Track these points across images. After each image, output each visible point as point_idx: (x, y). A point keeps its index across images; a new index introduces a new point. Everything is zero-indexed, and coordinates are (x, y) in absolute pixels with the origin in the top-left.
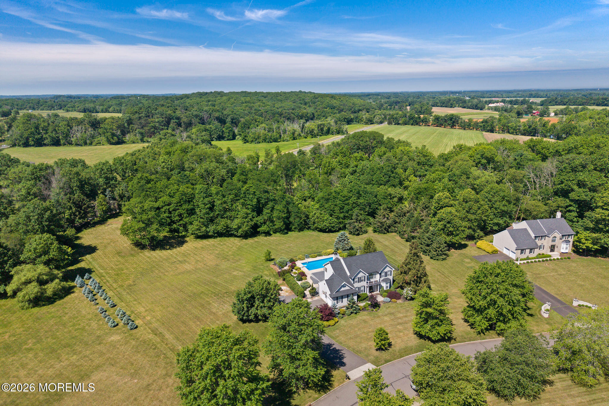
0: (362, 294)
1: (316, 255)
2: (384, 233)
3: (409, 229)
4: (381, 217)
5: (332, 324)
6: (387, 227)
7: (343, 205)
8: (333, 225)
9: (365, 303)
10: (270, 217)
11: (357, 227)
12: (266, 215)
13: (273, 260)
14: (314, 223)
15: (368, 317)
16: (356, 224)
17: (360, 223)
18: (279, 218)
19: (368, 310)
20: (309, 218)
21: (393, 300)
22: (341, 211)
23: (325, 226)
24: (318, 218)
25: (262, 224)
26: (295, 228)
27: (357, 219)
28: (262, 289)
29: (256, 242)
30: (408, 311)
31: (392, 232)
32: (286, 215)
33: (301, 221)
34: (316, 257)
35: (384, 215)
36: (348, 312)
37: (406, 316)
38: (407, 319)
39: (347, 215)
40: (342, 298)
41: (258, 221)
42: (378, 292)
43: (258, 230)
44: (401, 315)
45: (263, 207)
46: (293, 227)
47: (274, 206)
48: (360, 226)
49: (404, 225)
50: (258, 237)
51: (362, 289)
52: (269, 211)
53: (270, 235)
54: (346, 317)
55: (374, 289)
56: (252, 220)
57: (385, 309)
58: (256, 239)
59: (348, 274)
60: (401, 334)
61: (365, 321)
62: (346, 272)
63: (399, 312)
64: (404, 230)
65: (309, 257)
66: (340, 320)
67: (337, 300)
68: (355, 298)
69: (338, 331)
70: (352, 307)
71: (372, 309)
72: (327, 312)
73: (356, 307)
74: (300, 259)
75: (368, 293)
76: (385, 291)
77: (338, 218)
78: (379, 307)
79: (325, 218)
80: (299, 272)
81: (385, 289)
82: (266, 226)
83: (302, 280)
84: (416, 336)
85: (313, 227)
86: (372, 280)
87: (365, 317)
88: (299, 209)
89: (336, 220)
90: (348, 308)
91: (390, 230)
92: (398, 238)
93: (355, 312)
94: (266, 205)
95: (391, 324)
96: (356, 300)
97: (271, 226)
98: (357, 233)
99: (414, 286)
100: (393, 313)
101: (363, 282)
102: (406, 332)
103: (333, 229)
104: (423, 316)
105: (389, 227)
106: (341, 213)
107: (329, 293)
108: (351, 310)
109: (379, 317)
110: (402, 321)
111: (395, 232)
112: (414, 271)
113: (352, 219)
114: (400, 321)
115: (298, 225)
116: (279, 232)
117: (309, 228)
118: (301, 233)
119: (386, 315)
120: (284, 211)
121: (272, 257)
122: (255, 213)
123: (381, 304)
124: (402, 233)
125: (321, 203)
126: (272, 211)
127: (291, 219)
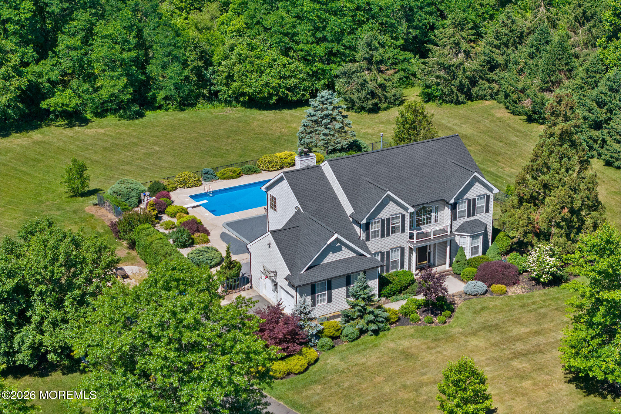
0: (396, 274)
1: (238, 169)
2: (458, 103)
3: (538, 81)
4: (447, 49)
5: (297, 369)
6: (466, 82)
7: (325, 15)
8: (291, 82)
9: (404, 302)
10: (80, 60)
11: (371, 86)
12: (66, 55)
13: (94, 192)
14: (230, 78)
15: (416, 342)
16: (367, 75)
17: (380, 71)
18: (111, 64)
19: (415, 321)
20: (211, 64)
21: (496, 287)
22: (319, 35)
23: (267, 84)
24: (241, 60)
25: (54, 84)
26: (166, 98)
27: (369, 60)
28: (55, 260)
29: (37, 143)
30: (544, 316)
31: (483, 98)
32: (134, 54)
33: (186, 72)
34: (239, 175)
35: (457, 44)
36: (350, 329)
37: (538, 333)
38: (542, 340)
39: (336, 47)
40: (330, 288)
41: (40, 75)
42: (447, 267)
43: (44, 105)
44: (524, 330)
45: (57, 28)
46: (161, 95)
47: (93, 24)
48: (380, 80)
49: (520, 72)
50: (45, 129)
51: (396, 256)
52: (76, 41)
53: (85, 122)
54: (343, 346)
55: (435, 256)
56: (20, 74)
57: (469, 315)
58: (36, 135)
59: (349, 210)
60: (527, 384)
61: (407, 355)
62: (339, 205)
63: (517, 322)
64: (520, 86)
65: (214, 178)
66: (324, 356)
67: (313, 293)
68: (374, 284)
69: (318, 388)
70: (363, 313)
71: (430, 316)
72: (281, 331)
73: (377, 311)
74: (185, 184)
75: (414, 271)
76: (469, 263)
77: (307, 59)
78: (453, 311)
79: (267, 60)
80: (184, 220)
81: (468, 256)
82: (68, 91)
83: (192, 244)
84: (572, 386)
85: (225, 93)
86: (425, 229)
87: (406, 343)
88: (178, 35)
89: (301, 66)
90: (348, 318)
91: (474, 90)
92: (502, 113)
93: (373, 327)
94: (66, 22)
95: (493, 359)
96: (376, 291)
97: (86, 92)
98: (369, 104)
99: (563, 240)
100: (496, 327)
101: (398, 234)
102: (541, 378)
103: (291, 97)
104: (598, 318)
105: (473, 82)
106: (318, 41)
107: (284, 271)
108: (361, 323)
109: (451, 338)
110: (528, 347)
111: (492, 97)
112: (561, 192)
113: (353, 60)
114: (519, 346)
115: (177, 88)
116: (114, 112)
117: (213, 97)
118: (188, 114)
119: (474, 333)
120: (126, 41)
121: (92, 186)
122: (30, 51)
123: (457, 300)
124: (515, 96)
125: (251, 12)
126: (86, 41)
127: (153, 69)
